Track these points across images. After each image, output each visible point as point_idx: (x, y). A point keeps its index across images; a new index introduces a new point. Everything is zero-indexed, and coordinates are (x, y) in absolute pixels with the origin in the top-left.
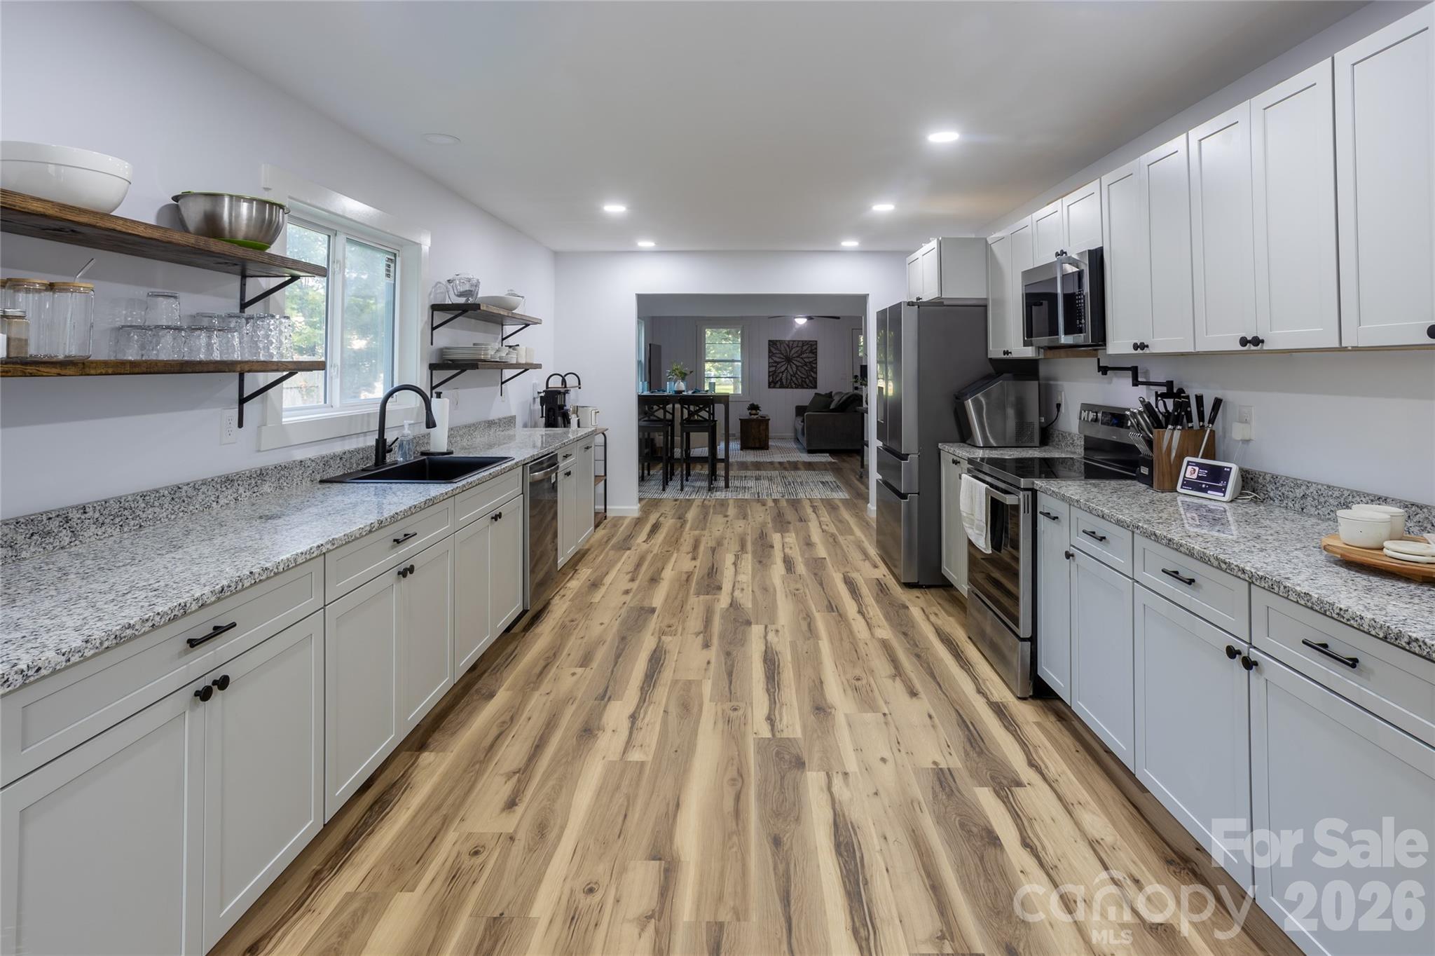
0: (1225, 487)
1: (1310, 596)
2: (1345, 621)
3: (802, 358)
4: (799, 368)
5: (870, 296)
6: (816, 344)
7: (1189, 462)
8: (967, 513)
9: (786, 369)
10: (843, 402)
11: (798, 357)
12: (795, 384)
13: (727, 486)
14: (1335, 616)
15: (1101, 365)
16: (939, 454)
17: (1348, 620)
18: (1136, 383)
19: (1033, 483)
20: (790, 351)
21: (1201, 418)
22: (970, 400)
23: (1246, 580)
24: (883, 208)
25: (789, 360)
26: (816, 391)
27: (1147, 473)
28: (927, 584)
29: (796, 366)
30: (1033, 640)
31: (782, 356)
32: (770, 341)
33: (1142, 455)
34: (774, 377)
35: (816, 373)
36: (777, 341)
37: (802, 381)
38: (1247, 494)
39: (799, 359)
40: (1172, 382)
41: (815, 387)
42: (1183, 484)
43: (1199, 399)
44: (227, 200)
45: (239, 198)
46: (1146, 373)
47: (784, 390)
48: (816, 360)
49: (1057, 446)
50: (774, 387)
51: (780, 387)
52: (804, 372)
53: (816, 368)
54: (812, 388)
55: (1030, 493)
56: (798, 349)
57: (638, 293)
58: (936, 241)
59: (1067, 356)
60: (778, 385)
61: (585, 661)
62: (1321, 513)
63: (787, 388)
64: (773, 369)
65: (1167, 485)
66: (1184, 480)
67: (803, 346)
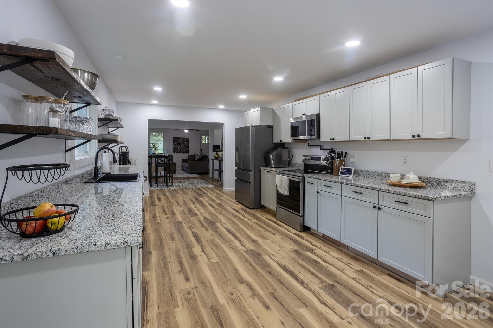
0: (351, 173)
1: (397, 191)
2: (406, 195)
3: (184, 143)
4: (183, 147)
5: (225, 124)
6: (189, 139)
7: (342, 168)
8: (279, 185)
9: (179, 147)
10: (201, 158)
11: (182, 143)
12: (182, 152)
13: (172, 185)
14: (403, 194)
15: (309, 144)
16: (260, 171)
17: (407, 195)
18: (321, 149)
19: (304, 175)
20: (180, 141)
21: (342, 157)
22: (271, 155)
23: (377, 190)
24: (243, 97)
25: (180, 144)
26: (189, 154)
27: (330, 171)
28: (256, 207)
29: (182, 146)
30: (303, 216)
31: (177, 143)
32: (173, 137)
33: (328, 167)
34: (175, 149)
35: (188, 148)
36: (176, 137)
37: (184, 151)
38: (355, 175)
39: (183, 144)
40: (332, 149)
41: (188, 153)
42: (341, 173)
43: (342, 152)
44: (80, 71)
45: (84, 71)
46: (323, 146)
47: (178, 154)
48: (189, 144)
49: (292, 167)
50: (175, 153)
51: (177, 153)
52: (185, 148)
53: (189, 147)
54: (187, 153)
55: (303, 178)
56: (183, 140)
57: (149, 119)
58: (260, 108)
59: (300, 142)
60: (176, 152)
61: (173, 239)
62: (373, 178)
63: (179, 153)
64: (174, 147)
65: (336, 174)
66: (341, 172)
67: (184, 139)
